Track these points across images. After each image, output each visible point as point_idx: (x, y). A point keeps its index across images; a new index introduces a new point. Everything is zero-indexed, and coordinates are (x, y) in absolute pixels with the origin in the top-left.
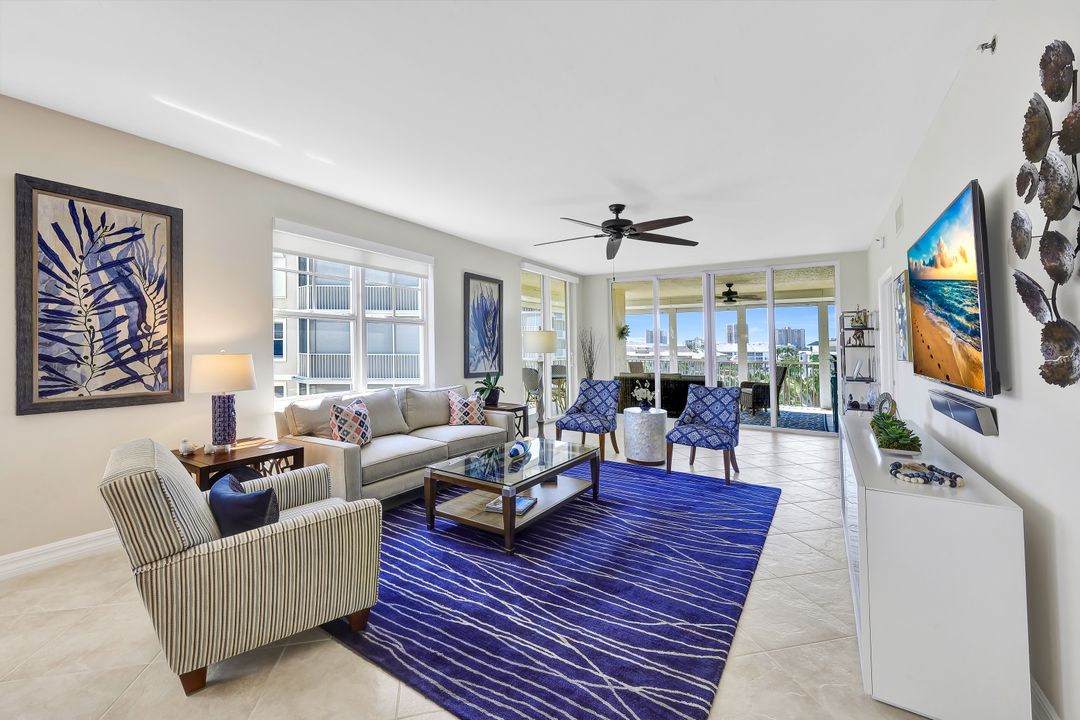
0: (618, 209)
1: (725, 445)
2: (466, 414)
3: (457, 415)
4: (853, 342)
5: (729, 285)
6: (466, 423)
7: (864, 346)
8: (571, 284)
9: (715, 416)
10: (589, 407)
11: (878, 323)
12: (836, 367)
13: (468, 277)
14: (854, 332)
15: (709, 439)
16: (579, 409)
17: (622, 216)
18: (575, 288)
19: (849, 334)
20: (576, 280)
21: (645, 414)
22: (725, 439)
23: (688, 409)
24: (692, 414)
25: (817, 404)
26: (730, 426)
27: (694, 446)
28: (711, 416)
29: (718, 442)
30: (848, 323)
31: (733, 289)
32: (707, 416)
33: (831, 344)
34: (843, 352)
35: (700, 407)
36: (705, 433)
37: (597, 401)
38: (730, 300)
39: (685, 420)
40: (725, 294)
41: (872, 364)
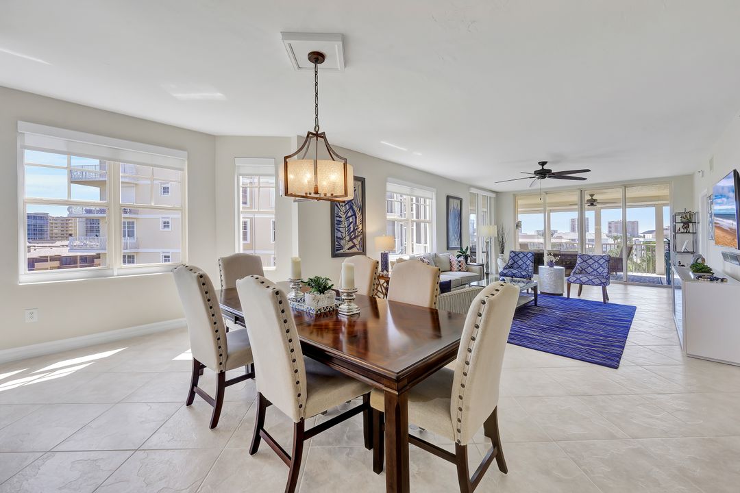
0: (543, 164)
1: (603, 283)
2: (460, 266)
3: (455, 266)
4: (682, 230)
5: (592, 195)
6: (460, 270)
7: (689, 233)
8: (490, 198)
9: (594, 270)
10: (515, 265)
11: (698, 219)
12: (669, 247)
13: (448, 198)
14: (682, 224)
15: (594, 280)
16: (511, 267)
17: (546, 167)
18: (493, 200)
19: (679, 226)
20: (494, 195)
21: (552, 268)
22: (604, 281)
23: (577, 266)
24: (580, 269)
25: (654, 271)
26: (605, 275)
27: (583, 285)
28: (592, 270)
29: (599, 282)
30: (678, 219)
31: (595, 197)
32: (589, 270)
33: (665, 232)
34: (675, 237)
35: (585, 265)
36: (591, 277)
37: (520, 262)
38: (592, 204)
39: (577, 272)
40: (589, 201)
41: (695, 243)
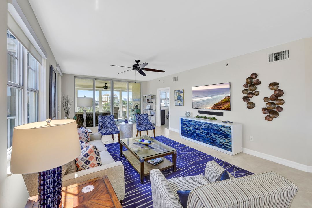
5: (106, 84)
13: (52, 68)
20: (62, 75)
27: (147, 130)
31: (107, 85)
37: (106, 123)
38: (106, 88)
40: (104, 86)
